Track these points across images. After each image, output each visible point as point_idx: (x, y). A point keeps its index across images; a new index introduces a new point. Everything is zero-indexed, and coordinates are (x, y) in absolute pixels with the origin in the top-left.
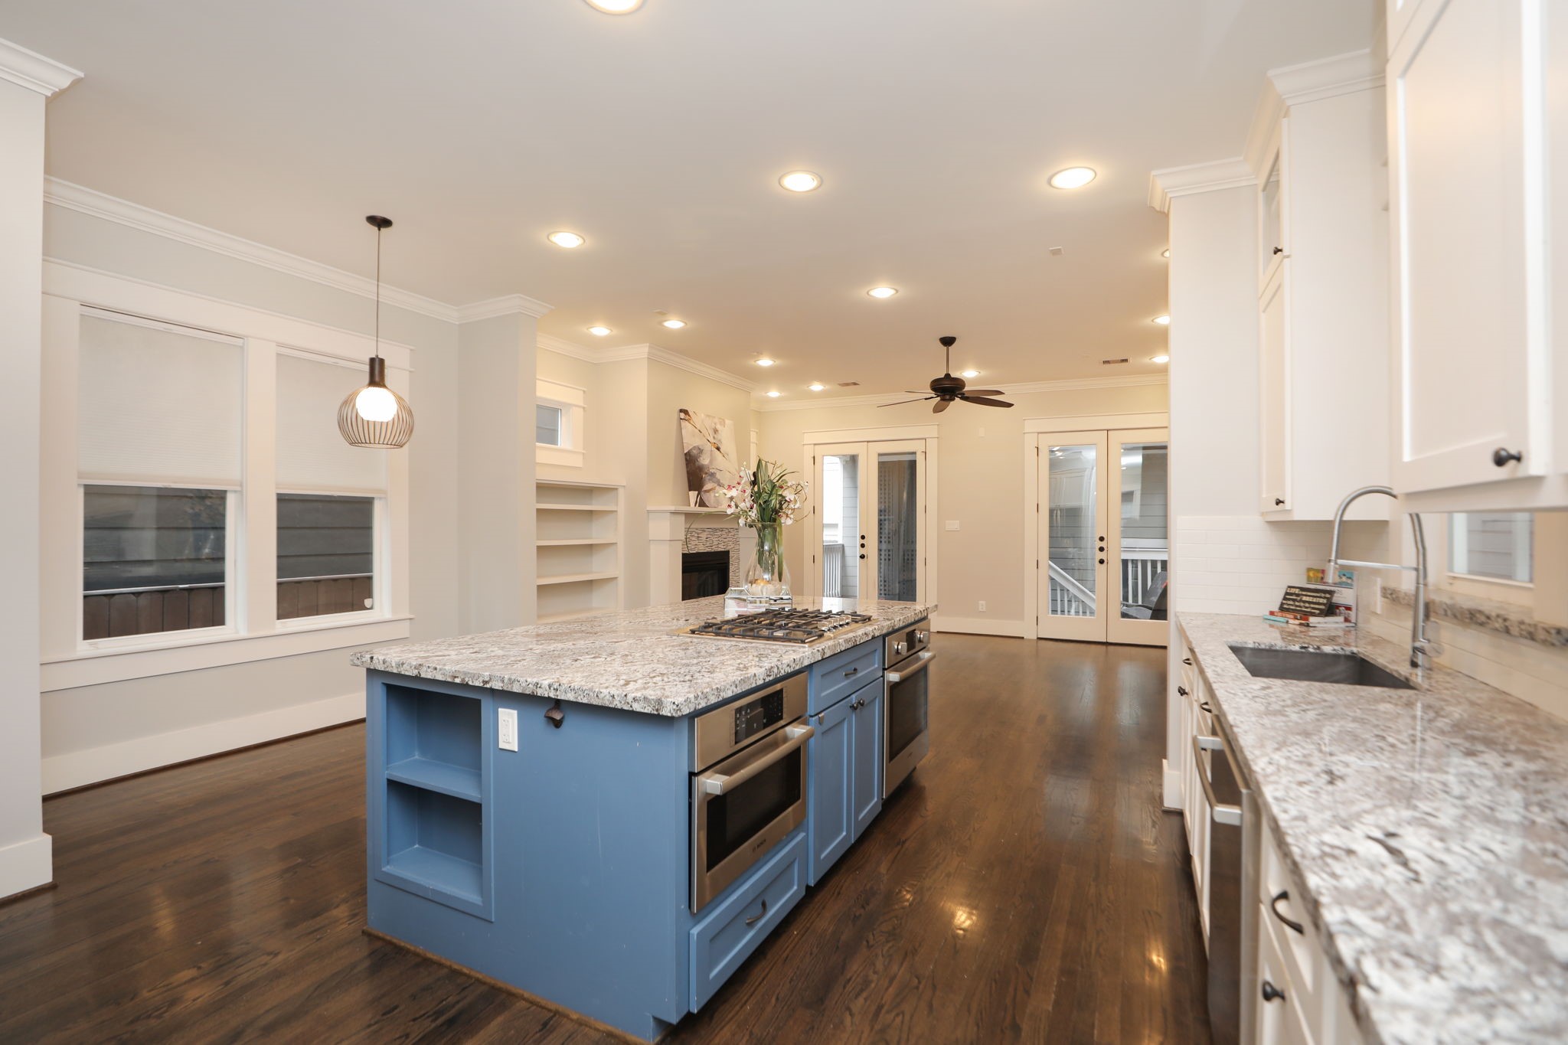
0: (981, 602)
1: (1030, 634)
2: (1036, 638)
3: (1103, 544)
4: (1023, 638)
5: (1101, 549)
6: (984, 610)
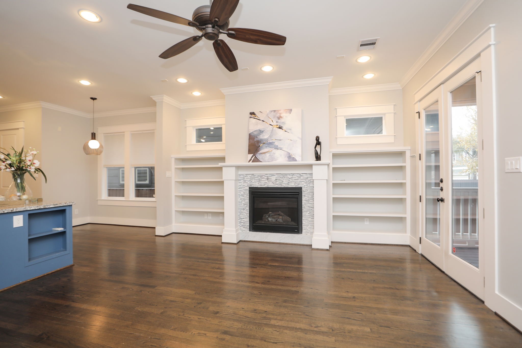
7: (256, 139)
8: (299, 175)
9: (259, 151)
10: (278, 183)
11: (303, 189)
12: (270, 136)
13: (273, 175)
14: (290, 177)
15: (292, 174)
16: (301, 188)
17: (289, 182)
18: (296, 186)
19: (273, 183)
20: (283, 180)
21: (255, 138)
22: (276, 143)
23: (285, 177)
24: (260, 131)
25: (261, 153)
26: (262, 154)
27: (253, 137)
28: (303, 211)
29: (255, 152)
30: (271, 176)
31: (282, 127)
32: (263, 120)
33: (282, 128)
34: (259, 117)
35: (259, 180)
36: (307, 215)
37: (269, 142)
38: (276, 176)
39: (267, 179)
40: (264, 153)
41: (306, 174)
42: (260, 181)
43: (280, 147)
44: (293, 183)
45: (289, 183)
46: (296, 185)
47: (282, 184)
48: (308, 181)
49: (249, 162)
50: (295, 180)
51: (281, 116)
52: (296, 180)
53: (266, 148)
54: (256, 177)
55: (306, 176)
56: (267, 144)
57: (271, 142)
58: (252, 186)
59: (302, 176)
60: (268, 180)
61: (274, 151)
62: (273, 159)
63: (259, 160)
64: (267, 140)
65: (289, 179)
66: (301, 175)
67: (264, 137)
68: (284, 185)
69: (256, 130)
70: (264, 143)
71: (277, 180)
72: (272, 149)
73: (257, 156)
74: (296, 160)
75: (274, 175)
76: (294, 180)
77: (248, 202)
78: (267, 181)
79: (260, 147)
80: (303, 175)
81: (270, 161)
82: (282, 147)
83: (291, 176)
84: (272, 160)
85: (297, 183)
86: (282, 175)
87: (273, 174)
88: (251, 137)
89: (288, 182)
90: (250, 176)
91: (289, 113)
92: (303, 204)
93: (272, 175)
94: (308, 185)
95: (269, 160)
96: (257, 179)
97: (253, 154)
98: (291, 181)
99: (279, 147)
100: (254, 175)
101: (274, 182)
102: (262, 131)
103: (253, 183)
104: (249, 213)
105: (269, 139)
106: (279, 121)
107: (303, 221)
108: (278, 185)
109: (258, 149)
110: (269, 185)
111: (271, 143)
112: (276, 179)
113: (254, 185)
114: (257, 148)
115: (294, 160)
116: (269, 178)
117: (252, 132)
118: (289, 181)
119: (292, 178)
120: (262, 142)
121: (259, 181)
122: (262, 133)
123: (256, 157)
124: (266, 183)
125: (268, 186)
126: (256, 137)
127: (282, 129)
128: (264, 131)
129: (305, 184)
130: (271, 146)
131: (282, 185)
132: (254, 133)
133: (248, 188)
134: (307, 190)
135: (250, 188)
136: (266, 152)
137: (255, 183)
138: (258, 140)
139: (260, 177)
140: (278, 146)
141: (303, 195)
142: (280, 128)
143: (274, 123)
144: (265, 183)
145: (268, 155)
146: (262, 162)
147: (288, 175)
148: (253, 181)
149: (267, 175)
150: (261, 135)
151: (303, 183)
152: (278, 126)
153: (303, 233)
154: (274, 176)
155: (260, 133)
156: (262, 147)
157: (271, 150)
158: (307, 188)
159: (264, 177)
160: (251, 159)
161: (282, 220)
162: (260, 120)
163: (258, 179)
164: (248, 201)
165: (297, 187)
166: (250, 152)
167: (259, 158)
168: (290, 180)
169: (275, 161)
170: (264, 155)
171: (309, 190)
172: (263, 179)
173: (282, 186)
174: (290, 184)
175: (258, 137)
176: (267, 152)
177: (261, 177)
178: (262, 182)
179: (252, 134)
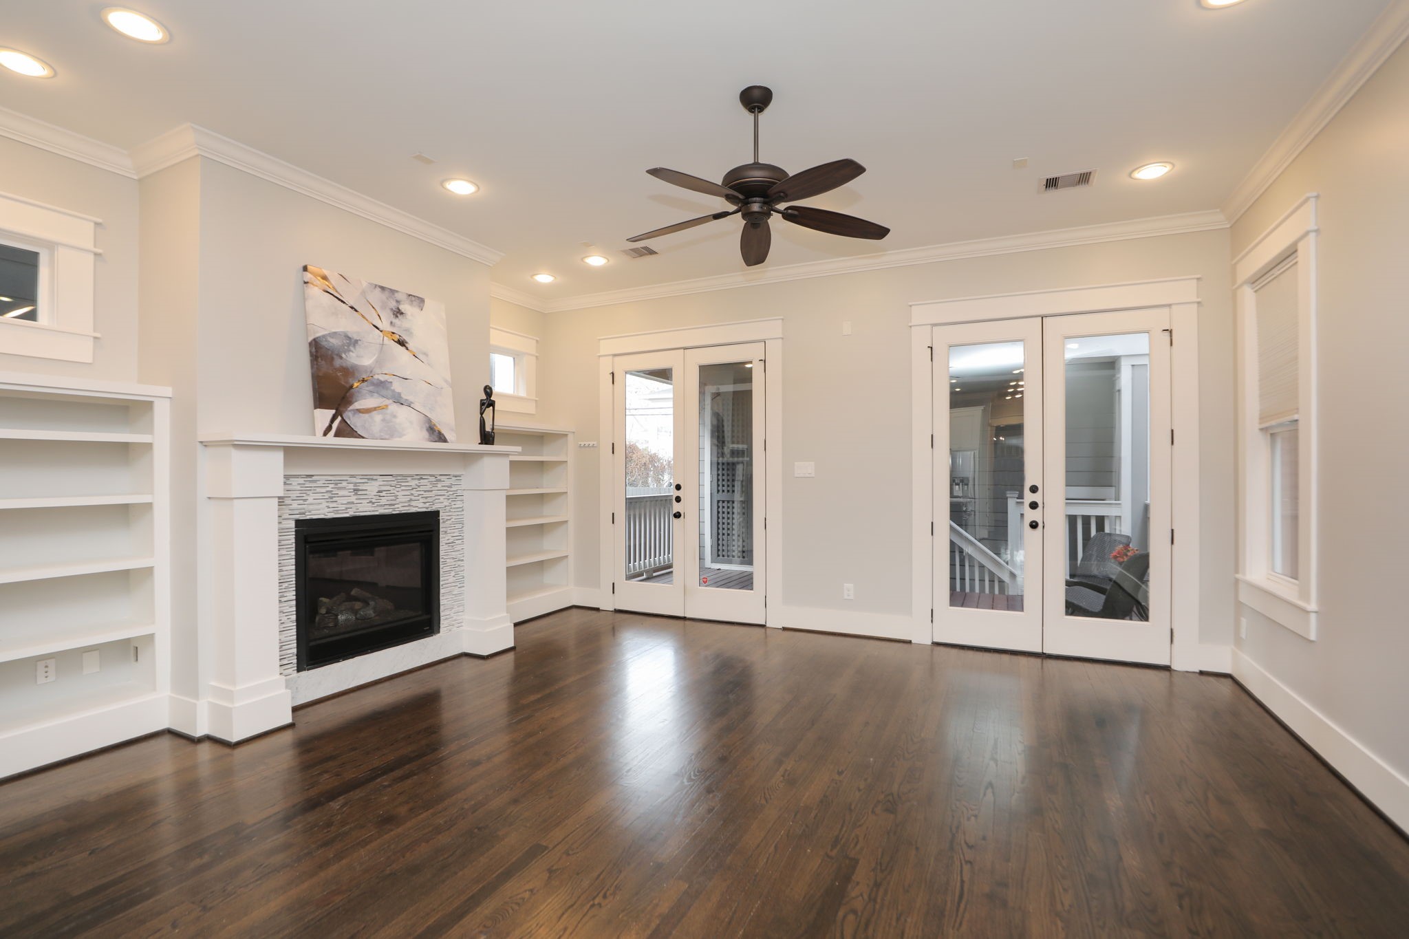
0: (846, 585)
1: (922, 636)
2: (930, 643)
3: (1036, 497)
4: (910, 642)
5: (1034, 506)
6: (852, 597)
7: (337, 363)
8: (433, 479)
9: (350, 403)
10: (384, 501)
11: (442, 516)
12: (379, 362)
13: (372, 479)
14: (413, 483)
15: (418, 477)
16: (436, 514)
17: (413, 498)
18: (427, 508)
19: (371, 502)
20: (398, 494)
21: (335, 357)
22: (397, 386)
23: (403, 484)
24: (350, 338)
25: (359, 411)
26: (363, 413)
27: (330, 352)
28: (441, 573)
29: (339, 405)
30: (366, 480)
31: (407, 343)
32: (351, 303)
33: (407, 345)
34: (338, 290)
35: (330, 495)
36: (450, 580)
37: (378, 379)
38: (380, 480)
39: (355, 490)
40: (368, 411)
41: (448, 477)
42: (334, 499)
43: (406, 400)
44: (422, 500)
45: (411, 500)
46: (428, 504)
47: (394, 505)
48: (451, 493)
49: (325, 434)
50: (425, 491)
51: (399, 310)
52: (428, 491)
53: (372, 396)
54: (320, 483)
55: (448, 483)
56: (373, 384)
57: (382, 379)
58: (308, 517)
59: (440, 480)
60: (356, 494)
61: (394, 408)
62: (392, 432)
63: (356, 432)
64: (371, 371)
65: (413, 489)
66: (439, 478)
67: (362, 358)
68: (400, 508)
69: (335, 333)
70: (363, 381)
71: (381, 494)
72: (387, 402)
73: (350, 419)
74: (445, 441)
75: (375, 477)
76: (422, 493)
77: (294, 572)
78: (353, 499)
79: (352, 390)
80: (443, 478)
81: (387, 437)
82: (410, 398)
83: (417, 482)
84: (392, 436)
85: (429, 500)
86: (393, 479)
87: (371, 477)
88: (319, 352)
89: (408, 498)
90: (301, 481)
91: (420, 306)
92: (441, 553)
93: (368, 479)
94: (453, 503)
95: (382, 434)
96: (324, 490)
97: (333, 411)
98: (416, 493)
99: (406, 398)
100: (314, 478)
101: (374, 501)
102: (353, 340)
103: (311, 507)
104: (294, 609)
105: (377, 370)
106: (396, 321)
107: (441, 598)
108: (386, 507)
109: (348, 394)
110: (361, 509)
111: (382, 382)
112: (379, 492)
113: (313, 512)
114: (347, 392)
115: (442, 438)
116: (360, 488)
117: (324, 336)
118: (412, 494)
119: (419, 486)
120: (357, 374)
121: (331, 498)
122: (354, 346)
123: (346, 422)
124: (353, 503)
125: (357, 514)
126: (337, 355)
127: (407, 349)
128: (359, 342)
129: (446, 503)
130: (384, 392)
131: (396, 506)
132: (332, 340)
133: (293, 524)
134: (449, 518)
135: (298, 522)
136: (371, 408)
137: (316, 507)
138: (344, 365)
139: (333, 486)
140: (403, 396)
141: (441, 530)
142: (402, 343)
143: (384, 325)
144: (349, 503)
145: (377, 417)
146: (363, 438)
147: (409, 479)
148: (310, 500)
149: (354, 480)
150: (351, 353)
151: (442, 498)
152: (396, 338)
153: (441, 630)
154: (374, 483)
155: (349, 345)
156: (358, 392)
157: (384, 403)
158: (450, 511)
159: (344, 484)
160: (329, 428)
161: (374, 613)
162: (342, 301)
163: (327, 492)
164: (294, 567)
165: (429, 510)
166: (321, 401)
167: (356, 426)
168: (413, 492)
169: (398, 439)
170: (366, 416)
171: (454, 517)
172: (341, 493)
173: (394, 509)
174: (413, 503)
175: (344, 356)
176: (375, 409)
177: (336, 484)
178: (341, 500)
179: (324, 343)
